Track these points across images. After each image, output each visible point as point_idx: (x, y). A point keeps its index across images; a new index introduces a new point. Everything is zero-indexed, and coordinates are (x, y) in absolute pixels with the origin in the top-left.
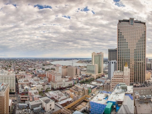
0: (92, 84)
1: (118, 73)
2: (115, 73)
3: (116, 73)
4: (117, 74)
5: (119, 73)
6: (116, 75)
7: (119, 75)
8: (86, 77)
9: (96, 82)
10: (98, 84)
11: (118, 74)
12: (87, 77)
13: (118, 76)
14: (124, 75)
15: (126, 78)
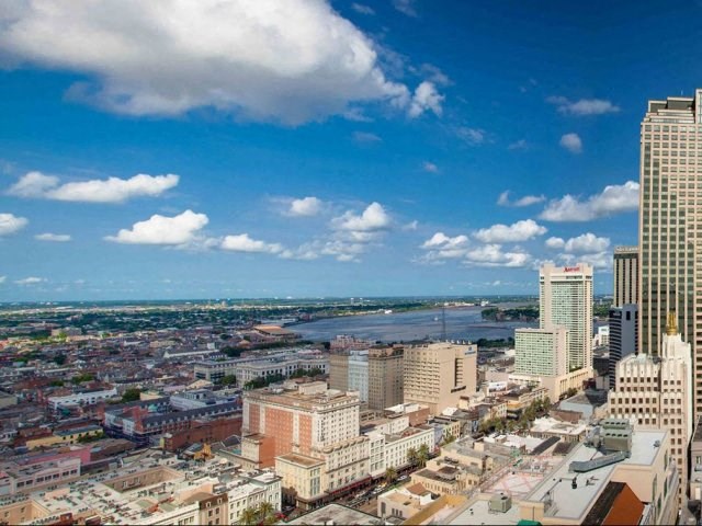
0: (532, 430)
1: (635, 368)
2: (625, 365)
3: (628, 369)
4: (632, 371)
5: (642, 368)
6: (629, 376)
7: (642, 376)
8: (509, 395)
9: (557, 419)
10: (564, 427)
11: (639, 369)
12: (514, 395)
13: (635, 380)
14: (663, 380)
15: (672, 390)
